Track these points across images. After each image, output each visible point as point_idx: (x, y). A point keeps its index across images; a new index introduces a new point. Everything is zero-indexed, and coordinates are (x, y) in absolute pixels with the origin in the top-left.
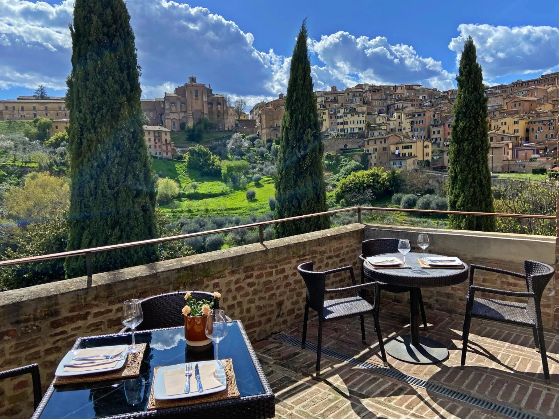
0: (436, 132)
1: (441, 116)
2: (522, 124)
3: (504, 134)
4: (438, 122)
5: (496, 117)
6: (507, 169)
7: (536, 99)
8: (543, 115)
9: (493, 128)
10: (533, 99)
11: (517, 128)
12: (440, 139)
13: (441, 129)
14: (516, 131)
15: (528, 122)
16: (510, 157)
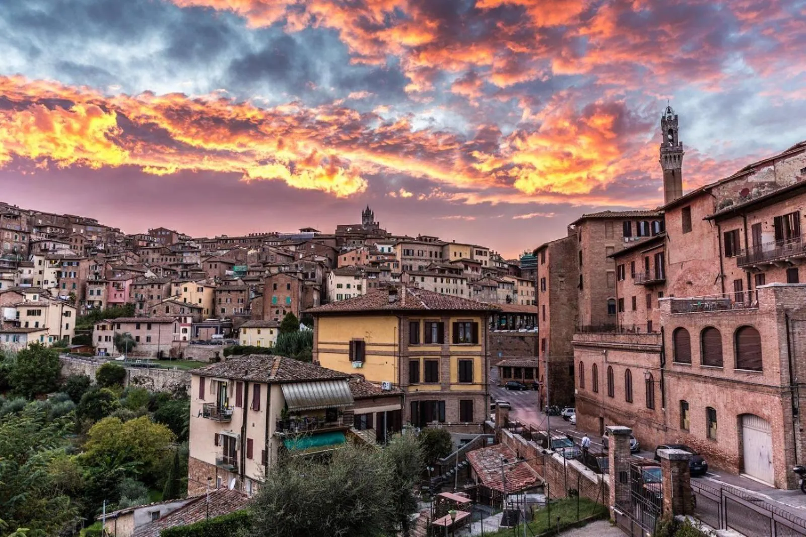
0: (95, 293)
1: (106, 269)
2: (207, 292)
3: (184, 304)
4: (100, 277)
5: (178, 280)
6: (178, 353)
7: (235, 261)
8: (232, 283)
9: (173, 293)
10: (233, 261)
11: (201, 297)
12: (101, 303)
13: (103, 288)
14: (200, 301)
15: (215, 291)
16: (188, 336)
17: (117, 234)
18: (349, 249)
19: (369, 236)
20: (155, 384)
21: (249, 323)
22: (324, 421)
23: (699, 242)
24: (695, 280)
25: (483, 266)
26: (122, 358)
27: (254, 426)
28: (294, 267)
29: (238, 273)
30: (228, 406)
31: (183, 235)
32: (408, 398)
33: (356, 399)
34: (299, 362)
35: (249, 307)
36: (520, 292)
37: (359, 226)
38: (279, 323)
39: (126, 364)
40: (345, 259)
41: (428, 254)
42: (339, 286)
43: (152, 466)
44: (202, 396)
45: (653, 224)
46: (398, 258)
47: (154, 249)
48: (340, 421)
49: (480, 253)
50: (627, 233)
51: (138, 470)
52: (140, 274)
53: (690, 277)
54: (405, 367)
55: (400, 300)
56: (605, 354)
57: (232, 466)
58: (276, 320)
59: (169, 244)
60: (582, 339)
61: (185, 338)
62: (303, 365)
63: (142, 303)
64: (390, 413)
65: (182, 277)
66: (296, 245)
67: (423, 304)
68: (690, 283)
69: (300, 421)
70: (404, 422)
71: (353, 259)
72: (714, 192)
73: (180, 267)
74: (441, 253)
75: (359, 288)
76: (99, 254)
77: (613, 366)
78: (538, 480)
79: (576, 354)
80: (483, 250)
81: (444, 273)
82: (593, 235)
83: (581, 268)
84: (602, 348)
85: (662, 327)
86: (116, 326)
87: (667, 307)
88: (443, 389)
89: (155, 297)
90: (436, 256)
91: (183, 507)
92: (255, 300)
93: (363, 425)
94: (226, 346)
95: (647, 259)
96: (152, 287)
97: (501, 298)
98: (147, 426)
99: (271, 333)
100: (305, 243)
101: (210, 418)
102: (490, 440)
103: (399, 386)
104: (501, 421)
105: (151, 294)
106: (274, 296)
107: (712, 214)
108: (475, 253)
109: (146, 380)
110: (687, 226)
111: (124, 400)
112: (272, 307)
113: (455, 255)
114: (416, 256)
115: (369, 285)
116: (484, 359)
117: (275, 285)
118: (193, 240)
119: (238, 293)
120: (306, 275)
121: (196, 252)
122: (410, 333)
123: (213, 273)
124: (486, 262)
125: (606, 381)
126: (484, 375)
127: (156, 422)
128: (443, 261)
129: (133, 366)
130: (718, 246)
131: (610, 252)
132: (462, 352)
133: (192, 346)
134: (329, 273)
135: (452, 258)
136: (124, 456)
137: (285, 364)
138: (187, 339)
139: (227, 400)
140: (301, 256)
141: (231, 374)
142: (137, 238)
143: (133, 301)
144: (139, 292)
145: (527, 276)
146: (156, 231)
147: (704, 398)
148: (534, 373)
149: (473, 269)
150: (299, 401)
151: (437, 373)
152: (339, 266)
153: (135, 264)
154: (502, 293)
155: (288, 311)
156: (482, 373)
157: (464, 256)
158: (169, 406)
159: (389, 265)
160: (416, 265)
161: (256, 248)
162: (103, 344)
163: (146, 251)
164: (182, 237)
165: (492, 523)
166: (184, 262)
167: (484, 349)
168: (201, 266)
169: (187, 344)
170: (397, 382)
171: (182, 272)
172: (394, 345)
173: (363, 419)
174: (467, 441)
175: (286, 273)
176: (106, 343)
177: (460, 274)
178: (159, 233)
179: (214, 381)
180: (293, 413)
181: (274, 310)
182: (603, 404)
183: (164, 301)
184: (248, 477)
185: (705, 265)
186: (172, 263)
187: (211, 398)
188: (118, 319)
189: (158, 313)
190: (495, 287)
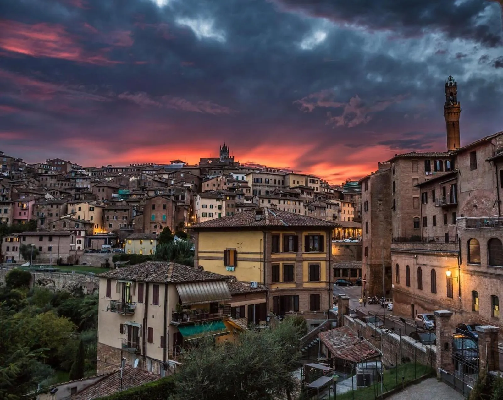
0: (3, 212)
1: (12, 192)
2: (97, 210)
3: (78, 221)
4: (7, 199)
5: (73, 201)
6: (74, 260)
7: (119, 186)
8: (118, 204)
9: (69, 212)
10: (117, 186)
11: (93, 215)
12: (7, 219)
13: (9, 208)
14: (92, 218)
15: (104, 210)
16: (82, 246)
17: (20, 163)
18: (211, 177)
19: (226, 167)
20: (56, 285)
21: (133, 236)
22: (208, 313)
23: (482, 177)
24: (479, 204)
25: (315, 191)
26: (27, 264)
27: (153, 317)
28: (167, 191)
29: (122, 196)
30: (131, 303)
31: (76, 164)
32: (271, 294)
33: (233, 295)
34: (188, 267)
35: (132, 223)
36: (343, 212)
37: (219, 159)
38: (158, 235)
39: (31, 270)
40: (208, 185)
41: (273, 181)
42: (204, 206)
43: (57, 351)
44: (109, 295)
45: (446, 162)
46: (250, 185)
47: (52, 176)
48: (221, 312)
49: (313, 182)
50: (428, 169)
51: (46, 355)
52: (41, 196)
53: (475, 202)
54: (269, 270)
55: (265, 218)
56: (416, 258)
57: (135, 349)
58: (155, 233)
59: (64, 172)
60: (398, 247)
61: (79, 248)
62: (191, 269)
63: (43, 219)
64: (258, 306)
65: (75, 199)
66: (169, 174)
67: (282, 222)
68: (475, 206)
69: (191, 313)
70: (268, 312)
71: (214, 185)
72: (493, 141)
73: (74, 191)
74: (283, 182)
75: (220, 208)
76: (5, 180)
77: (422, 267)
78: (376, 352)
79: (393, 258)
80: (315, 179)
81: (286, 197)
82: (404, 170)
83: (394, 195)
84: (414, 254)
85: (459, 238)
86: (22, 239)
87: (463, 224)
88: (297, 286)
89: (54, 215)
90: (279, 183)
91: (96, 383)
92: (138, 217)
93: (238, 315)
94: (114, 254)
95: (444, 189)
96: (52, 207)
97: (329, 216)
98: (53, 319)
99: (151, 243)
100: (176, 172)
101: (117, 312)
102: (334, 324)
103: (264, 285)
104: (343, 309)
105: (50, 213)
106: (152, 214)
107: (491, 157)
108: (309, 181)
109: (49, 282)
110: (474, 166)
111: (30, 298)
112: (151, 223)
113: (294, 183)
114: (264, 183)
115: (228, 206)
116: (328, 263)
117: (154, 206)
118: (84, 169)
119: (123, 212)
120: (177, 198)
121: (87, 178)
122: (273, 244)
123: (101, 195)
124: (317, 188)
125: (416, 278)
126: (328, 275)
127: (61, 317)
128: (284, 188)
129: (38, 271)
130: (495, 180)
131: (416, 182)
132: (312, 258)
133: (86, 254)
134: (196, 196)
135: (292, 185)
136: (34, 344)
137: (177, 269)
138: (81, 249)
139: (130, 297)
140: (172, 182)
141: (134, 277)
142: (37, 166)
143: (35, 218)
144: (40, 210)
145: (348, 199)
146: (53, 161)
147: (490, 288)
148: (358, 272)
149: (307, 194)
150: (191, 297)
151: (293, 274)
152: (203, 191)
153: (36, 188)
154: (330, 212)
155: (164, 226)
156: (327, 274)
157: (300, 184)
158: (68, 303)
159: (242, 190)
160: (264, 190)
161: (136, 176)
162: (10, 254)
163: (44, 178)
164: (75, 167)
165: (348, 385)
166: (77, 186)
167: (328, 256)
168: (91, 190)
169: (82, 253)
170: (262, 281)
171: (75, 195)
172: (261, 253)
173: (238, 310)
174: (316, 325)
175: (162, 196)
176: (13, 253)
177: (298, 197)
178: (56, 163)
179: (119, 283)
180: (185, 307)
181: (153, 225)
182: (414, 295)
183: (62, 218)
184: (149, 357)
185: (486, 194)
186: (67, 187)
187: (116, 296)
188: (23, 233)
189: (56, 229)
190: (325, 208)
